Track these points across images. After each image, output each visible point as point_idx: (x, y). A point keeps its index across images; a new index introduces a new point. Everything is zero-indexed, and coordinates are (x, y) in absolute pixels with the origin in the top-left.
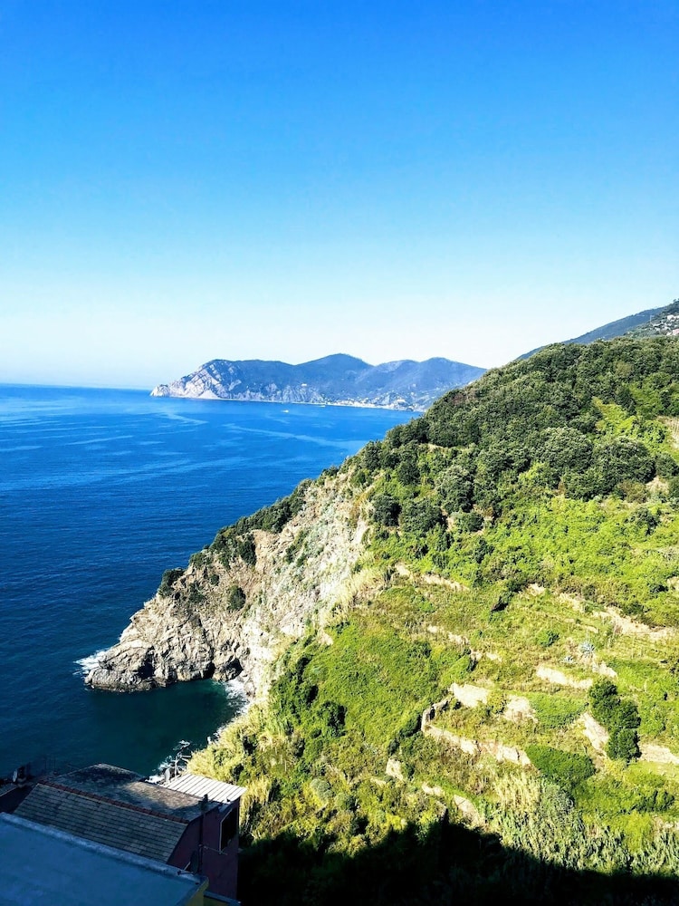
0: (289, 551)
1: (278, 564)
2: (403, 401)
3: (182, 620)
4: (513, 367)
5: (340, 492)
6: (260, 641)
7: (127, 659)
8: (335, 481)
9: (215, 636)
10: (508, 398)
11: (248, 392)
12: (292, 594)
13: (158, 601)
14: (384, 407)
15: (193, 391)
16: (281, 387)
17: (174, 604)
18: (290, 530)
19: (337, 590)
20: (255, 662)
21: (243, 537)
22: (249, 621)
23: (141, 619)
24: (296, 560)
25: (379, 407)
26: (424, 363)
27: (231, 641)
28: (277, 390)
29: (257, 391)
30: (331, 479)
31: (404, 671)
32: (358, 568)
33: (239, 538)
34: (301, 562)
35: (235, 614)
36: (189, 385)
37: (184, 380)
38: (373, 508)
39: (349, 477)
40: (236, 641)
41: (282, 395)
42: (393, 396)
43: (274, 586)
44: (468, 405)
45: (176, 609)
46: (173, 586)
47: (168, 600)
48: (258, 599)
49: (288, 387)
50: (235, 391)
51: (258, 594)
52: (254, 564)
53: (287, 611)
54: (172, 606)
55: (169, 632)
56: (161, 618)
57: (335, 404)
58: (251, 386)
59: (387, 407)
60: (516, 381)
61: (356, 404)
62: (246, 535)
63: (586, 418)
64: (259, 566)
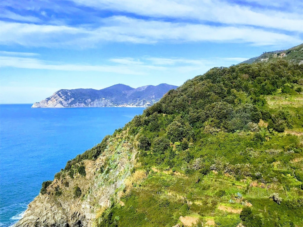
0: (101, 168)
1: (97, 174)
2: (149, 103)
3: (52, 204)
4: (197, 78)
5: (124, 138)
6: (90, 211)
7: (27, 225)
8: (121, 134)
9: (69, 210)
10: (196, 91)
11: (78, 103)
12: (104, 187)
13: (40, 196)
14: (141, 107)
15: (51, 105)
16: (93, 100)
17: (48, 197)
18: (102, 158)
19: (125, 182)
20: (88, 221)
21: (79, 164)
22: (84, 202)
23: (33, 206)
24: (105, 172)
25: (138, 107)
26: (157, 86)
27: (76, 212)
28: (91, 102)
29: (82, 103)
30: (119, 134)
31: (158, 214)
32: (134, 171)
33: (77, 164)
34: (108, 172)
35: (77, 200)
36: (50, 102)
37: (47, 100)
38: (139, 143)
39: (128, 132)
40: (78, 212)
41: (93, 104)
42: (144, 102)
43: (95, 184)
44: (179, 95)
45: (49, 200)
46: (47, 189)
47: (45, 195)
48: (88, 191)
49: (96, 100)
50: (71, 103)
51: (88, 189)
52: (85, 175)
53: (102, 195)
54: (47, 198)
55: (46, 210)
56: (42, 204)
57: (118, 107)
58: (79, 100)
59: (142, 107)
60: (199, 84)
61: (128, 106)
62: (80, 162)
63: (230, 98)
64: (87, 177)
